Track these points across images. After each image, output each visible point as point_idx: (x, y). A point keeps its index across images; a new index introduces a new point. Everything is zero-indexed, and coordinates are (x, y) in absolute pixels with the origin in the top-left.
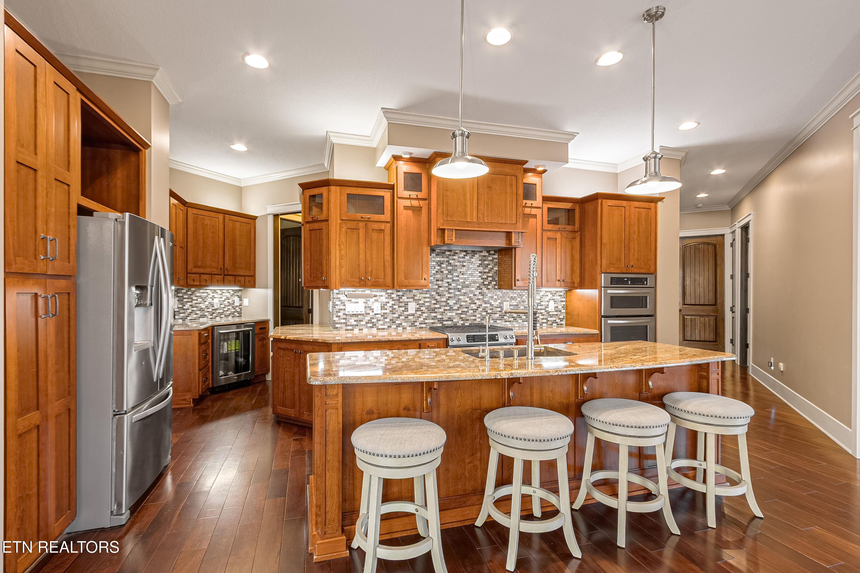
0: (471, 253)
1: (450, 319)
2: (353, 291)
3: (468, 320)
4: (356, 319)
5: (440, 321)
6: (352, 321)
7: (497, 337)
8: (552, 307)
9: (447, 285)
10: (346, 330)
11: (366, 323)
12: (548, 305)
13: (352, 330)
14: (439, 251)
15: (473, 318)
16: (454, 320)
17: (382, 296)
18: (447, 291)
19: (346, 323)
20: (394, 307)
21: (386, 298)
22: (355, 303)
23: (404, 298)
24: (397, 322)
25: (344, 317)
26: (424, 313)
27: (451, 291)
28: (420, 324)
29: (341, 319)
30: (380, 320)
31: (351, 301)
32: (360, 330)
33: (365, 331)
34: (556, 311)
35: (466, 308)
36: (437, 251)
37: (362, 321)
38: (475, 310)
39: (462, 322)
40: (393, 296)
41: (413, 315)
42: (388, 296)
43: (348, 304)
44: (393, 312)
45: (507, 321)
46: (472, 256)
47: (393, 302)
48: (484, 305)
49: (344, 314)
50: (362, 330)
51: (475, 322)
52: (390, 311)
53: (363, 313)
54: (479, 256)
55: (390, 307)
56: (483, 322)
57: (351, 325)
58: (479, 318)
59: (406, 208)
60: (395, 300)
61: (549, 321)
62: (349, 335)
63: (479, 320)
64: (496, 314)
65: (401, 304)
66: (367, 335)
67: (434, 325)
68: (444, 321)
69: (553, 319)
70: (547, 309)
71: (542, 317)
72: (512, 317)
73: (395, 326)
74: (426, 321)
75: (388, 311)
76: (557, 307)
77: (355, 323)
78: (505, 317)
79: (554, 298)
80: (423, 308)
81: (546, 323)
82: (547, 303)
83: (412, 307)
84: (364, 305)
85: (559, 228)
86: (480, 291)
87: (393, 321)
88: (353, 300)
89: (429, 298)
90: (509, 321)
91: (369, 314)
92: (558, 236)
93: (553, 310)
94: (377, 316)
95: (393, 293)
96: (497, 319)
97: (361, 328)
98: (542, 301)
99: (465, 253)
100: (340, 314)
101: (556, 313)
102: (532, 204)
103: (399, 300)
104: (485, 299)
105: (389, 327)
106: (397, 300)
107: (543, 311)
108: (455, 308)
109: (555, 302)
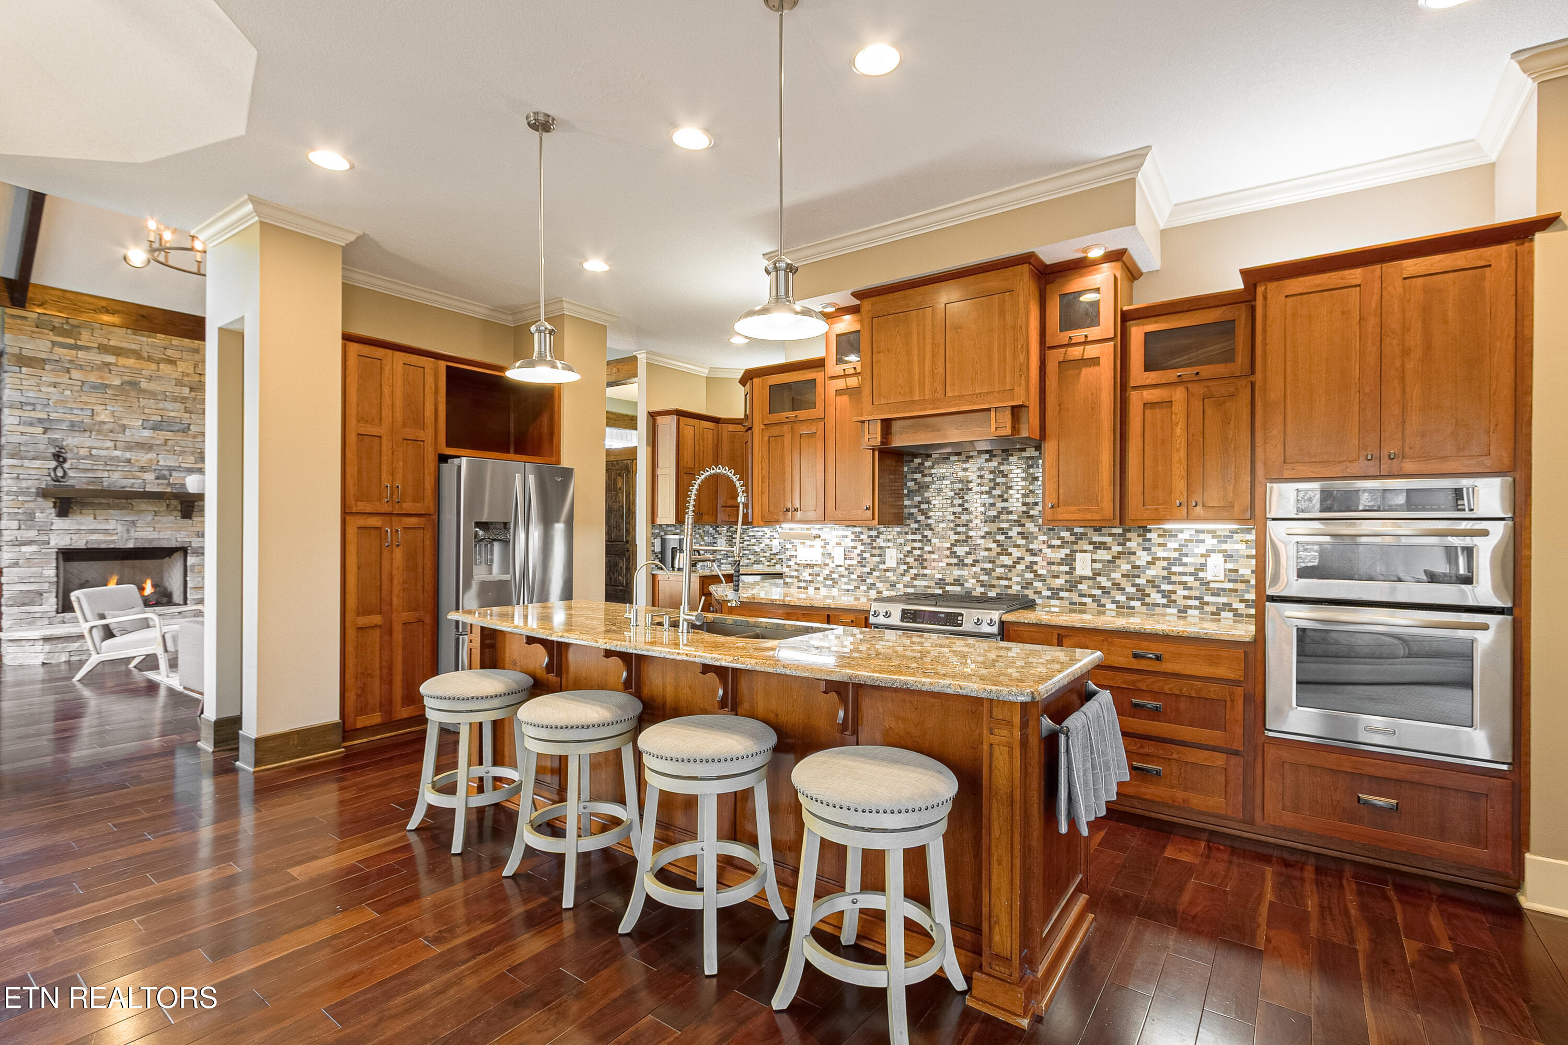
0: (999, 455)
1: (958, 582)
2: (807, 529)
3: (994, 586)
4: (810, 571)
5: (940, 584)
6: (806, 575)
7: (960, 618)
8: (1216, 569)
9: (952, 518)
10: (799, 588)
11: (824, 579)
12: (1205, 565)
13: (806, 588)
14: (938, 456)
15: (1005, 583)
16: (966, 585)
17: (846, 537)
18: (952, 529)
19: (799, 577)
20: (865, 555)
21: (852, 540)
22: (810, 546)
23: (880, 542)
24: (869, 581)
25: (796, 567)
26: (912, 567)
27: (959, 529)
28: (905, 586)
29: (792, 570)
30: (843, 576)
31: (804, 543)
32: (816, 589)
33: (824, 591)
34: (1230, 581)
35: (990, 562)
36: (933, 456)
37: (819, 575)
38: (1010, 568)
39: (982, 590)
40: (862, 537)
41: (894, 570)
42: (855, 537)
43: (799, 547)
44: (862, 563)
45: (1084, 596)
46: (1002, 459)
47: (862, 548)
48: (1029, 559)
49: (796, 563)
50: (819, 589)
51: (1010, 591)
52: (859, 562)
53: (820, 563)
54: (1019, 458)
55: (858, 555)
56: (1026, 592)
57: (805, 581)
58: (1018, 583)
59: (838, 392)
60: (865, 544)
61: (1207, 603)
62: (803, 596)
63: (1019, 588)
64: (1058, 577)
65: (874, 552)
66: (826, 597)
67: (930, 591)
68: (947, 584)
69: (1222, 600)
70: (1201, 575)
71: (1186, 593)
72: (1099, 588)
73: (865, 588)
74: (915, 583)
75: (854, 562)
76: (1237, 571)
77: (810, 578)
78: (1080, 587)
79: (1224, 546)
80: (910, 560)
81: (1196, 608)
82: (1202, 560)
83: (892, 557)
84: (822, 550)
85: (1179, 376)
86: (1019, 529)
87: (862, 579)
88: (808, 543)
89: (920, 541)
90: (1090, 596)
91: (828, 565)
92: (1179, 394)
93: (1222, 578)
94: (840, 569)
95: (862, 533)
96: (1062, 590)
97: (818, 586)
98: (1186, 555)
99: (987, 456)
100: (791, 563)
101: (1230, 586)
102: (1086, 336)
103: (872, 544)
104: (1031, 546)
105: (857, 588)
106: (869, 544)
107: (1190, 579)
108: (969, 561)
109: (1228, 557)
